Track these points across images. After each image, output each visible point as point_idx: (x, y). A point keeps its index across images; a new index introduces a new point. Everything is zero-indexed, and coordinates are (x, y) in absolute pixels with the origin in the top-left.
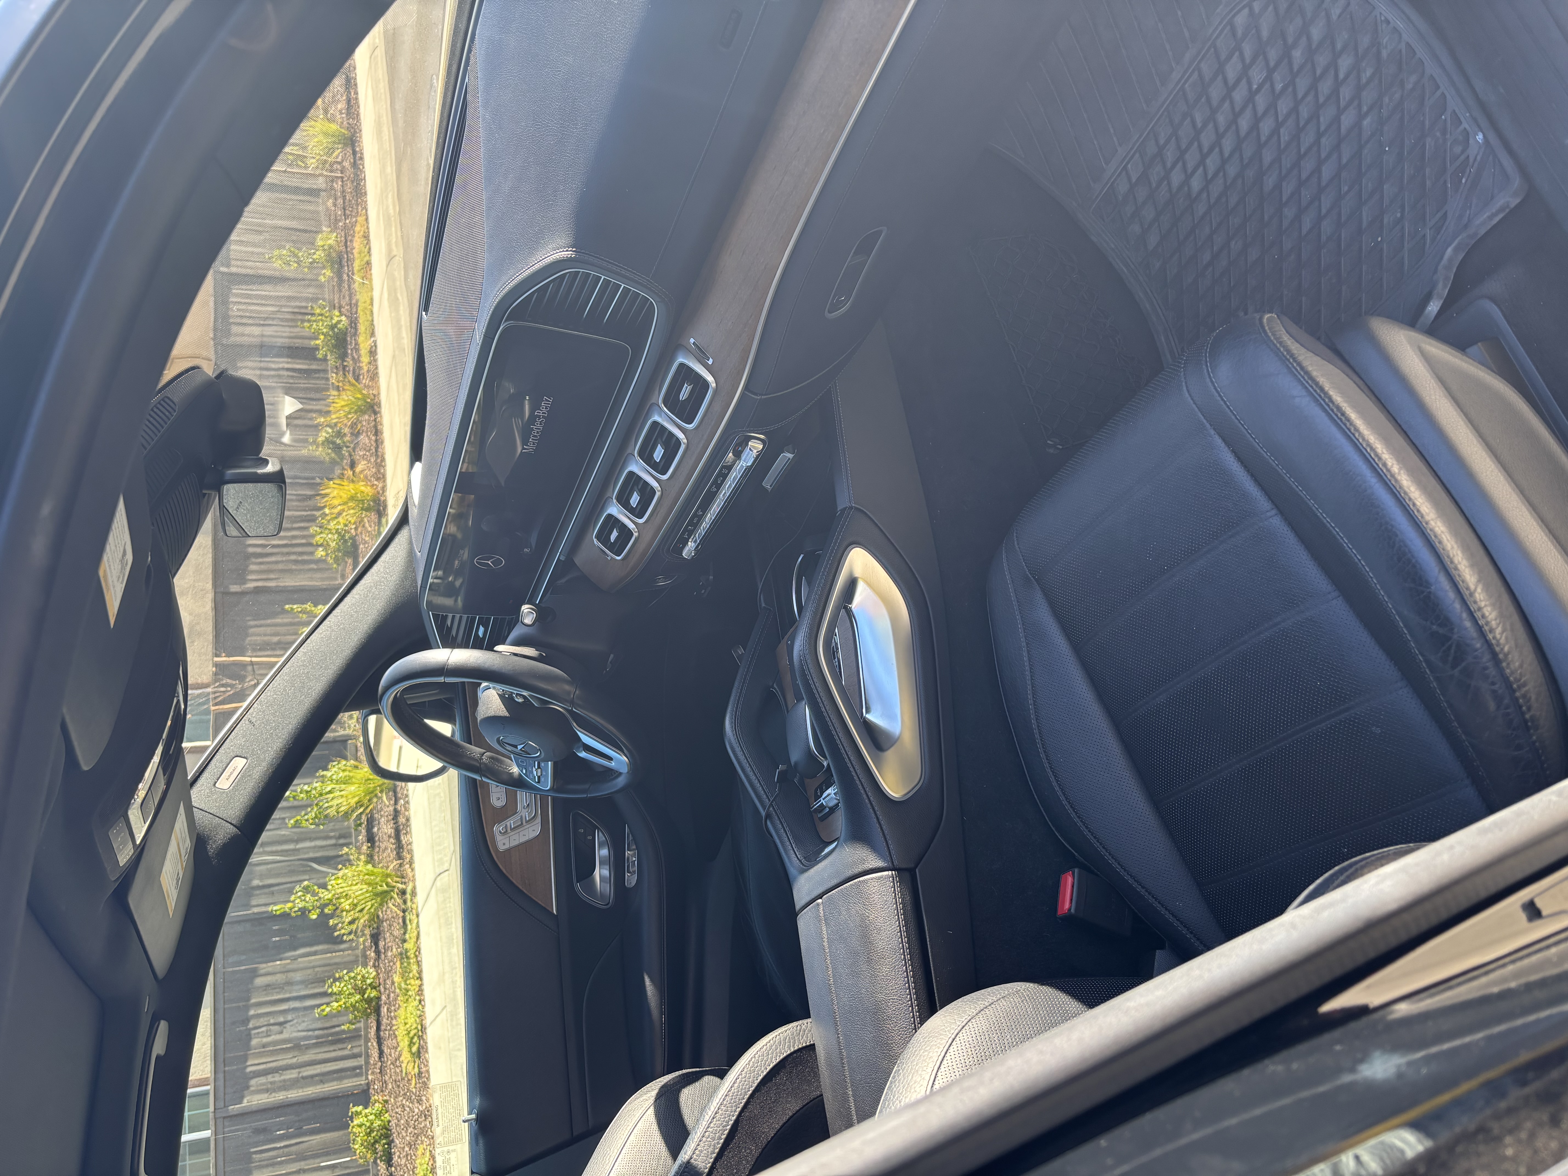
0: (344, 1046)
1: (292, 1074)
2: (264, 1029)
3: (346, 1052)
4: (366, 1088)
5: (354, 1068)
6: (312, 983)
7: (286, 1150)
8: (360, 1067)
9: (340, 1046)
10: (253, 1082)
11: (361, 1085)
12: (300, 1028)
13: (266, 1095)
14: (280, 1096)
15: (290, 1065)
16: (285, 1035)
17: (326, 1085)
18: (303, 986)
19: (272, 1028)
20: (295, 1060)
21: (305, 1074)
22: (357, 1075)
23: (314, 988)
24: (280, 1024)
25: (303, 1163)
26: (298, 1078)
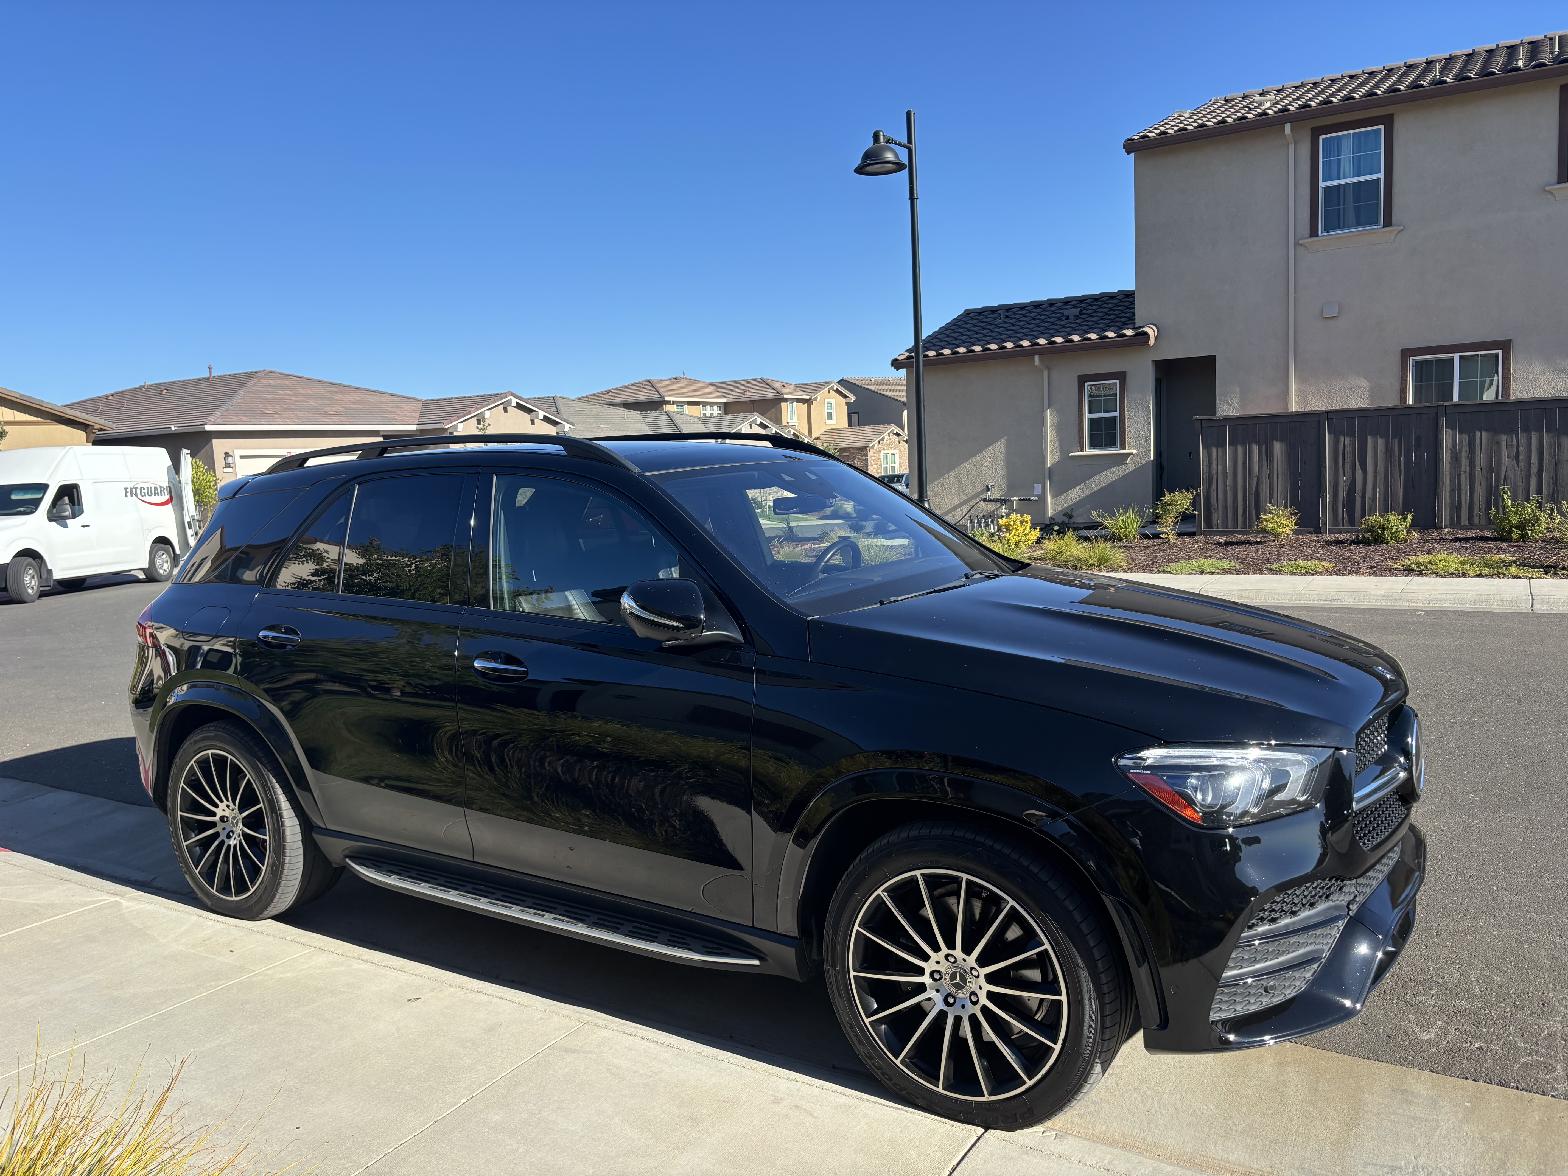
0: (1483, 510)
1: (1465, 465)
2: (1515, 442)
3: (1476, 511)
4: (1437, 526)
5: (1459, 517)
6: (1554, 483)
7: (1397, 462)
8: (1459, 521)
9: (1483, 506)
10: (1466, 436)
11: (1442, 522)
12: (1509, 472)
13: (1450, 446)
14: (1446, 457)
15: (1474, 465)
16: (1505, 461)
17: (1448, 494)
18: (1551, 475)
19: (1515, 449)
20: (1478, 468)
21: (1463, 477)
22: (1452, 519)
23: (1549, 485)
24: (1517, 457)
25: (1383, 475)
26: (1460, 471)
